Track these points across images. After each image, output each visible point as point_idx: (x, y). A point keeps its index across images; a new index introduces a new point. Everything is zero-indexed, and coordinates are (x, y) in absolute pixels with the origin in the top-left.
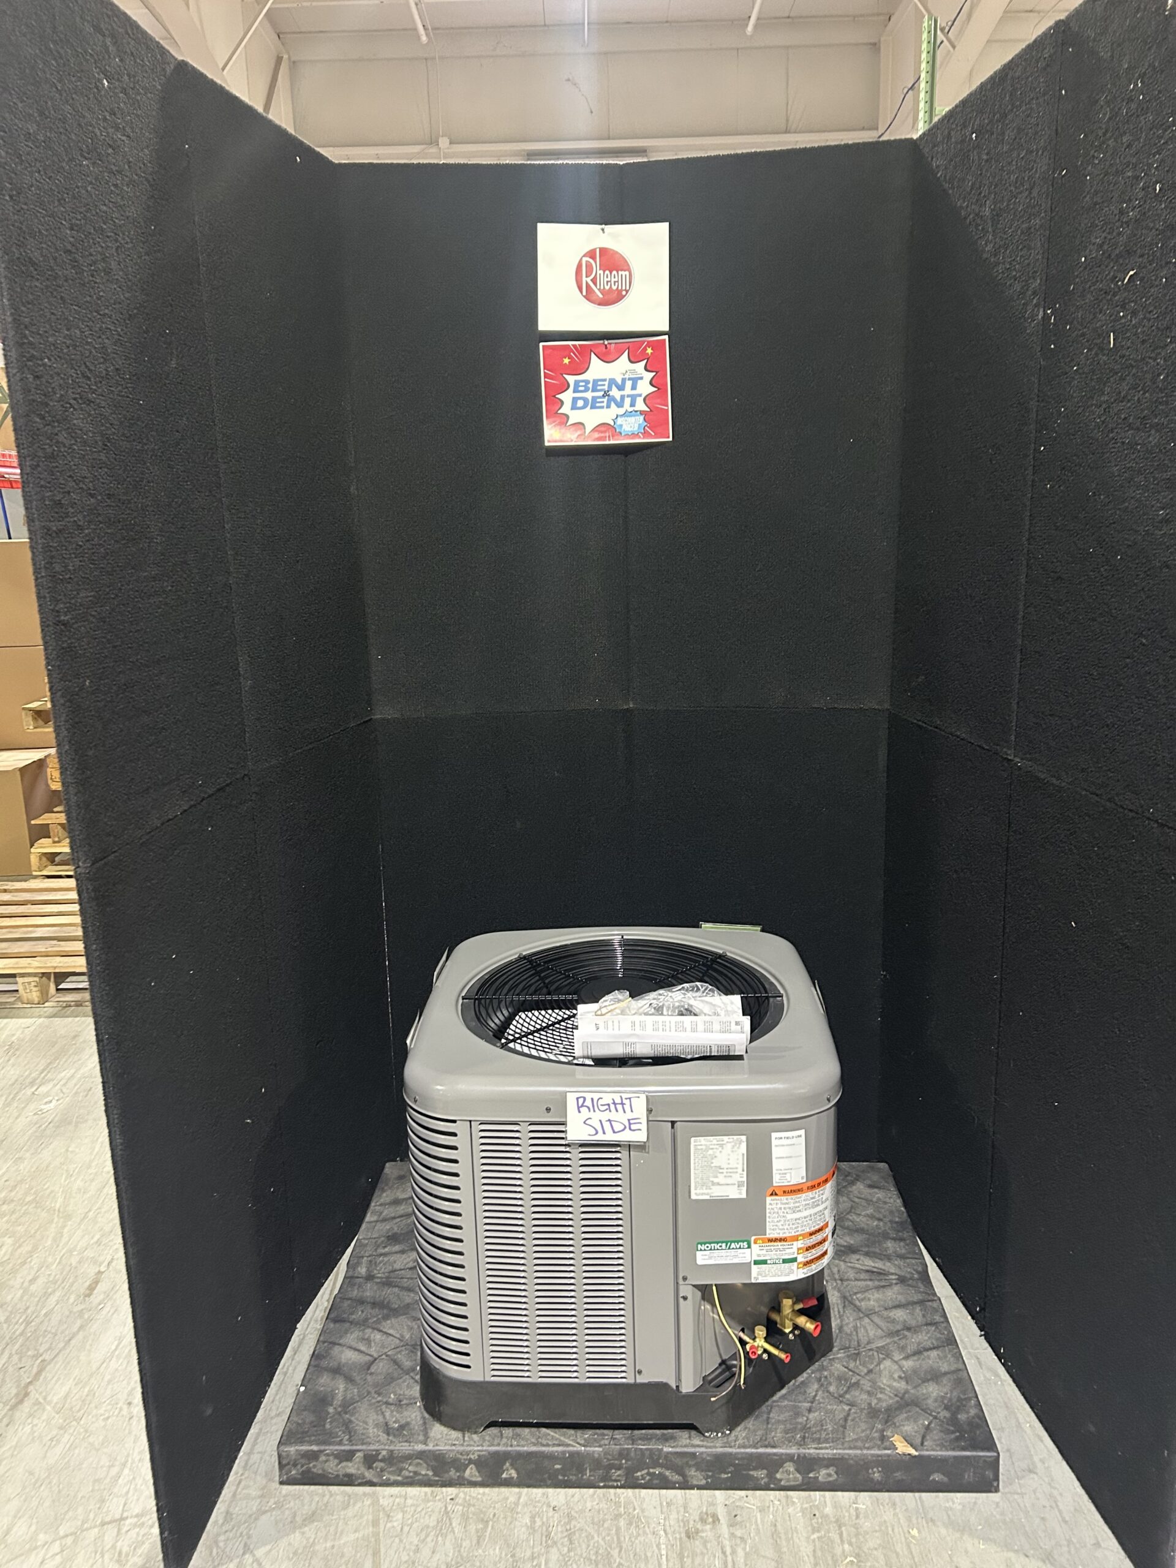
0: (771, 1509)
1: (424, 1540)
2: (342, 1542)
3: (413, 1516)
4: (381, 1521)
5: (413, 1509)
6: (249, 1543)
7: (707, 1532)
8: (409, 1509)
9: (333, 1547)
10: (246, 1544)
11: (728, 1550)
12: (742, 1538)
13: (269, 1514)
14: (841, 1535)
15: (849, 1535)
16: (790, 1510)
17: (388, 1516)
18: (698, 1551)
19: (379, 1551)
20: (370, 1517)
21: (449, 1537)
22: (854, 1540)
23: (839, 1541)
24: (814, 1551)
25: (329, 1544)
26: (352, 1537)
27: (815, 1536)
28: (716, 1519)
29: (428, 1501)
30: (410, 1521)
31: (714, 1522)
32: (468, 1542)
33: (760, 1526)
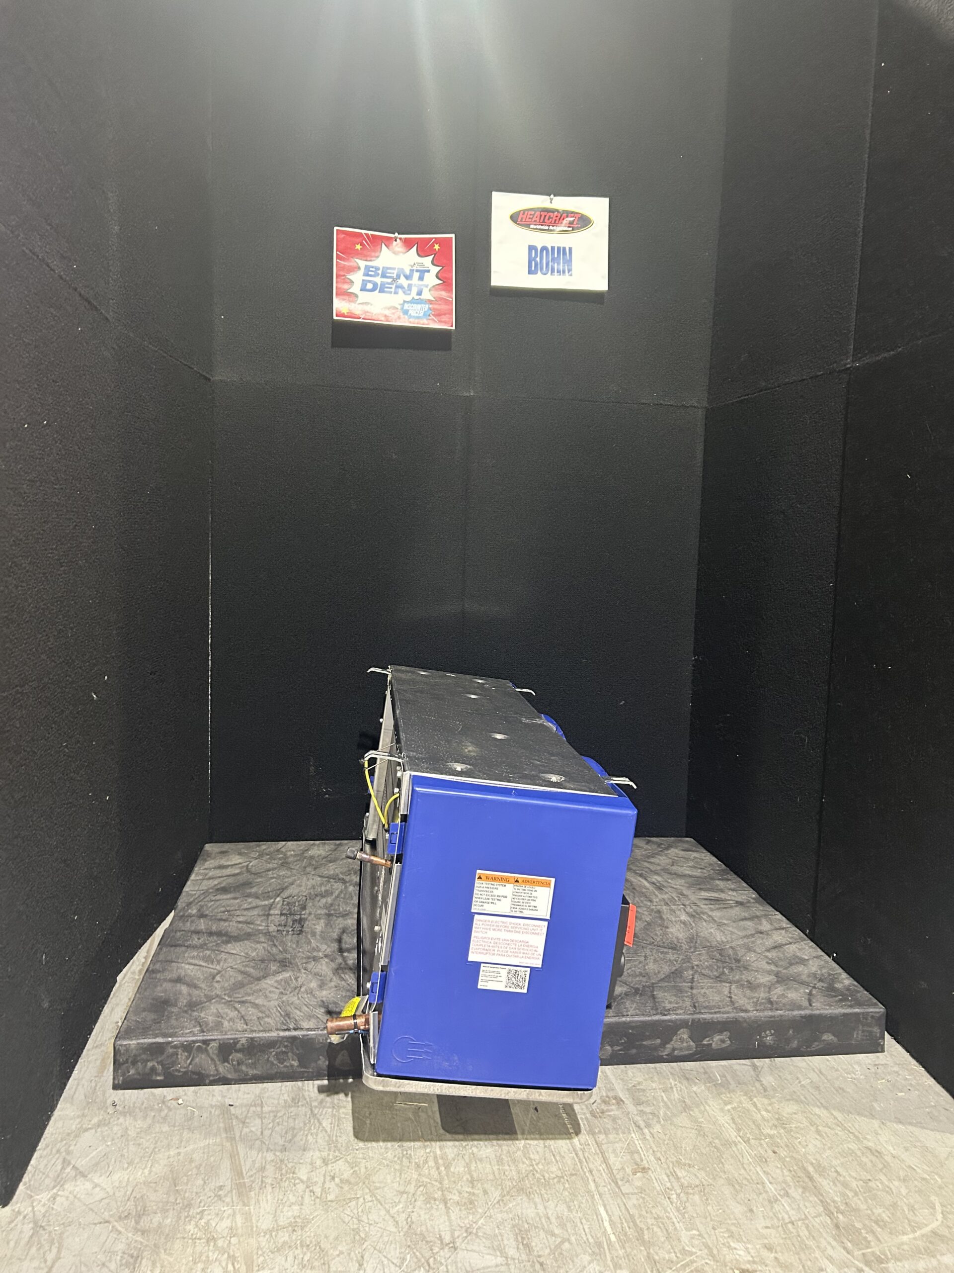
0: (675, 1089)
1: (290, 1141)
2: (191, 1147)
3: (273, 1121)
4: (236, 1128)
5: (272, 1114)
6: (68, 1158)
7: (614, 1111)
8: (267, 1116)
9: (179, 1154)
10: (64, 1159)
11: (642, 1124)
12: (653, 1114)
13: (94, 1130)
14: (755, 1105)
15: (763, 1104)
16: (695, 1089)
17: (244, 1123)
18: (609, 1126)
19: (238, 1154)
20: (222, 1125)
21: (320, 1135)
22: (770, 1108)
23: (755, 1109)
24: (733, 1119)
25: (172, 1153)
26: (202, 1145)
27: (729, 1107)
28: (619, 1101)
29: (290, 1107)
30: (271, 1125)
31: (618, 1103)
32: (344, 1137)
33: (669, 1103)
